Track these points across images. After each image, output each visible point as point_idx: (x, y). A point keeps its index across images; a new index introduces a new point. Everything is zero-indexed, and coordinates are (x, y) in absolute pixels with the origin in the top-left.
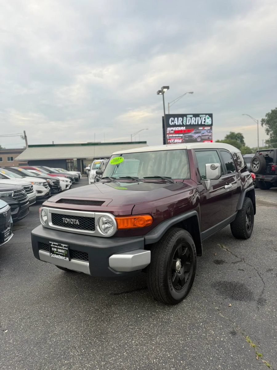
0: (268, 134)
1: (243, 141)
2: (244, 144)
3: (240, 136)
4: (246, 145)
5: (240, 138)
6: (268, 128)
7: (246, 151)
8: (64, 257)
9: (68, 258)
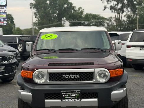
0: (36, 17)
1: (14, 22)
2: (15, 25)
3: (10, 17)
4: (16, 27)
5: (10, 19)
6: (36, 12)
7: (18, 32)
8: (76, 99)
9: (80, 99)
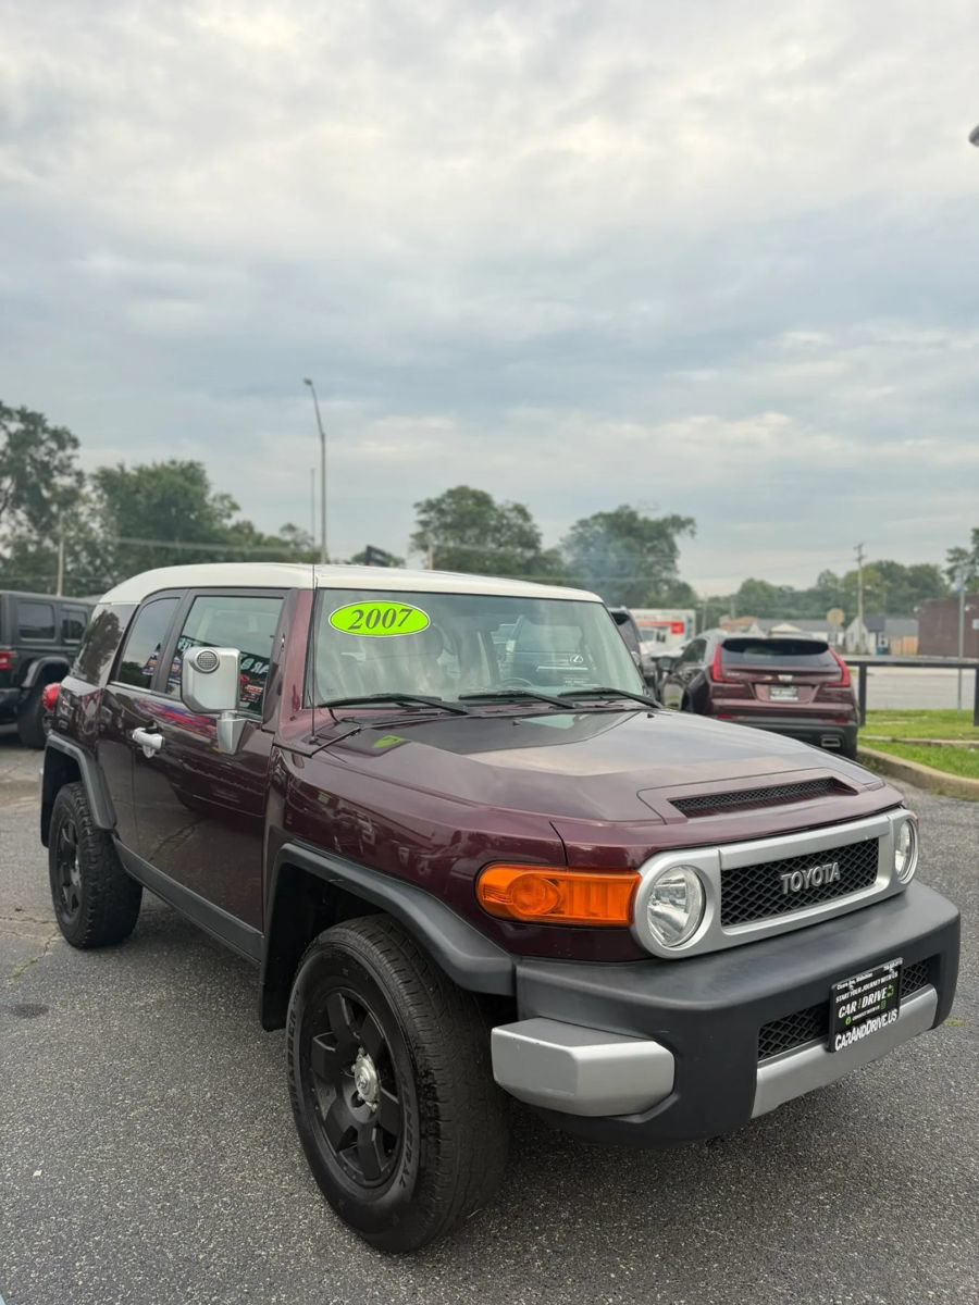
8: (883, 1017)
9: (894, 1012)
